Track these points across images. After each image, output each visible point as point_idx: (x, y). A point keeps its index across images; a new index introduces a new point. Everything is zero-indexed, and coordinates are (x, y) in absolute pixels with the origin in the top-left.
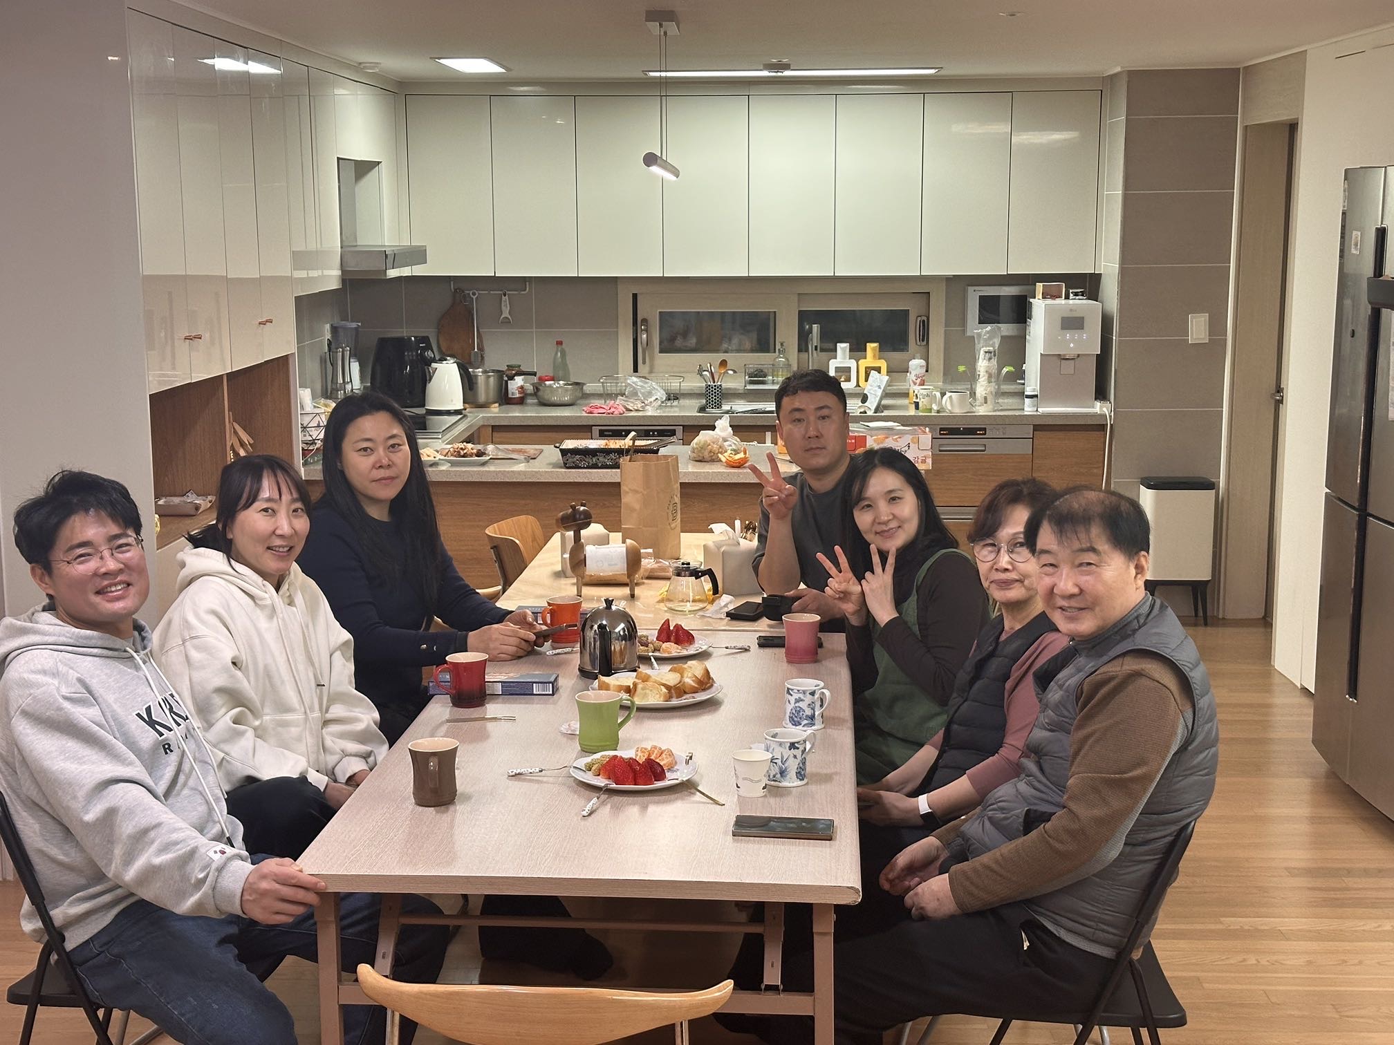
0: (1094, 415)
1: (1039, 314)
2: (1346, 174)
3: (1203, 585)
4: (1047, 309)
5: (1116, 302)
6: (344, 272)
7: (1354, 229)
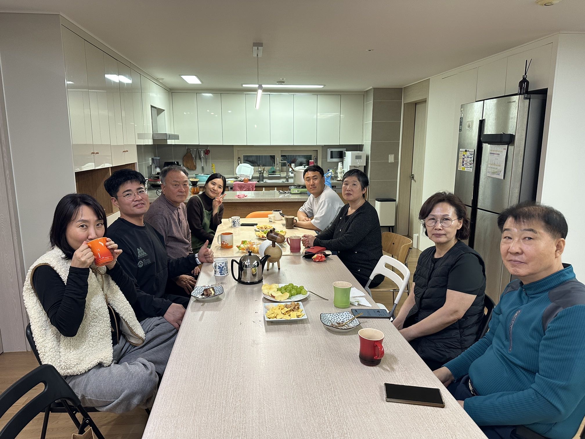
1: (349, 155)
2: (462, 106)
3: (393, 226)
4: (352, 154)
5: (370, 151)
6: (154, 140)
7: (468, 122)
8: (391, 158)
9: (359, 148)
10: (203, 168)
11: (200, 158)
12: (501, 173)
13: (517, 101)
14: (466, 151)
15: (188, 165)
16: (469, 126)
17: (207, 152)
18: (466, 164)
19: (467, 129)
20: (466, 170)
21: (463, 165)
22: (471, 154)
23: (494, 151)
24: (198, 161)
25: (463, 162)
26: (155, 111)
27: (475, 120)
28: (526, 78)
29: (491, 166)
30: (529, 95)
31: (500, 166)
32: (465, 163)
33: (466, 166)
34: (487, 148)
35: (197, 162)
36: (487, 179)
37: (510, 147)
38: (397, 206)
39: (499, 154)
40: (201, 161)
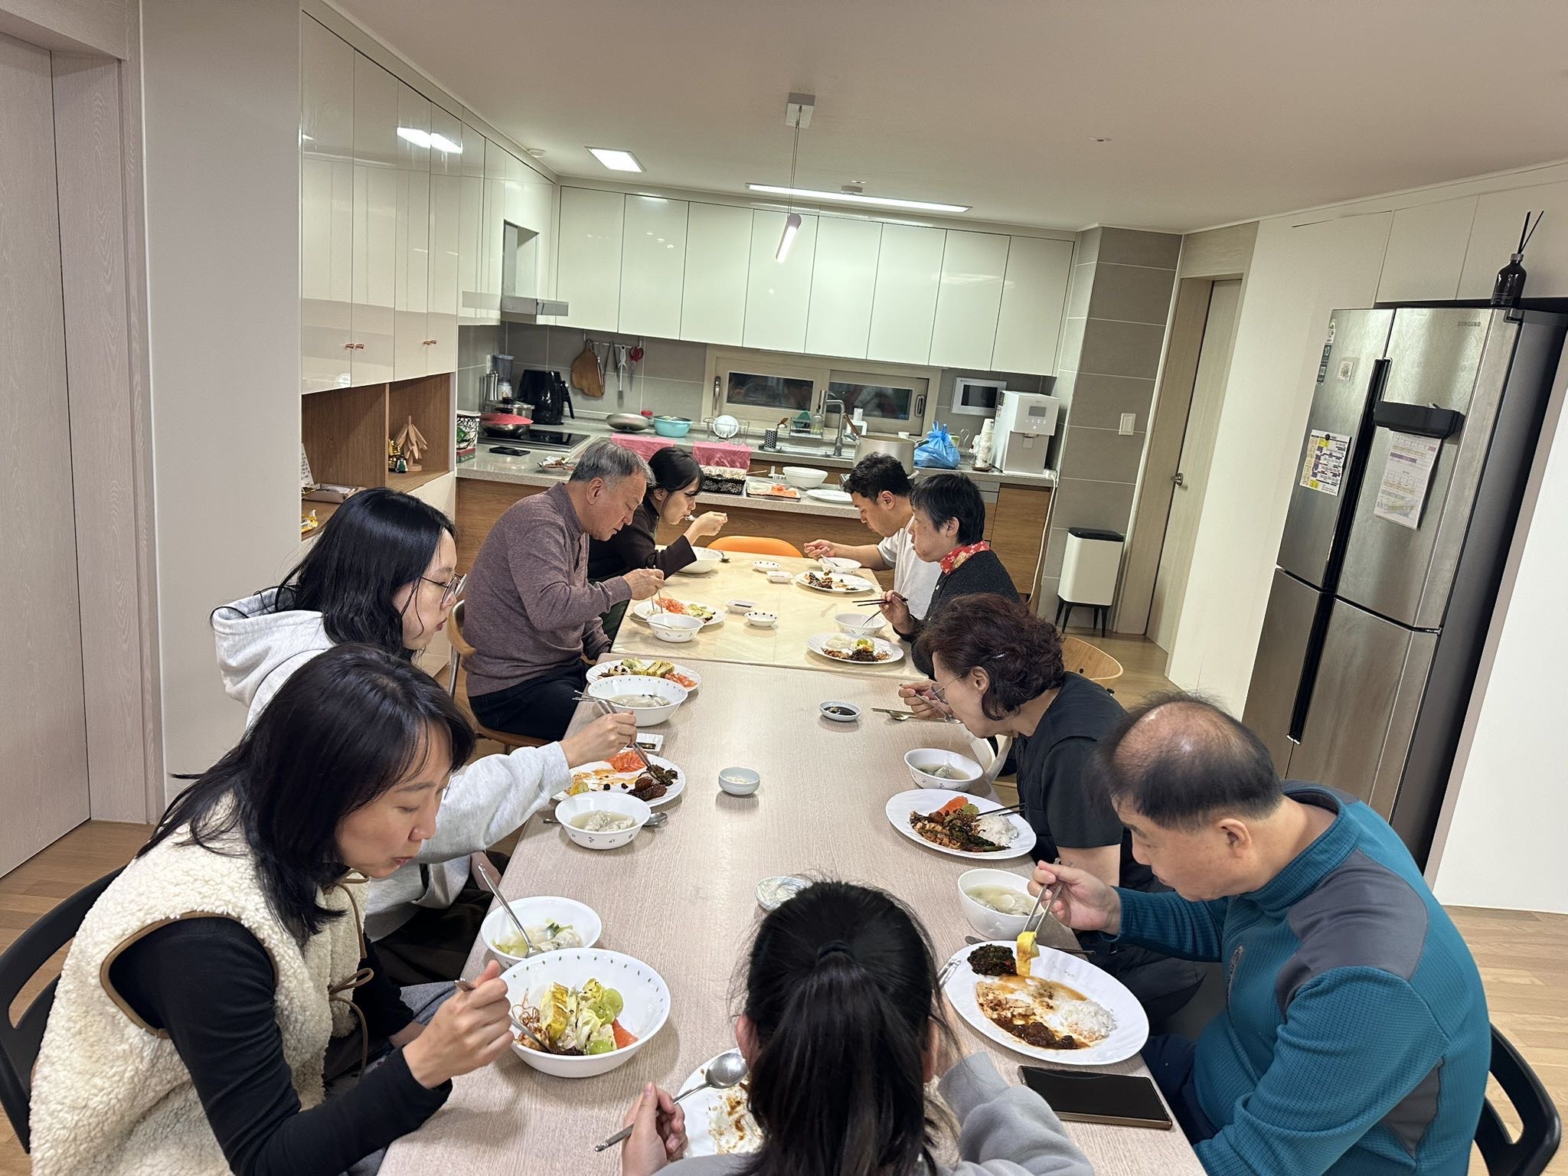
0: (1044, 480)
1: (1012, 402)
2: (1335, 314)
3: (1105, 608)
4: (1020, 399)
5: (1072, 398)
6: (503, 313)
7: (1344, 359)
8: (1126, 424)
9: (1042, 384)
10: (621, 395)
11: (616, 369)
12: (1414, 511)
13: (1485, 324)
14: (1328, 438)
15: (585, 383)
16: (1345, 373)
17: (636, 354)
18: (1323, 472)
19: (1339, 380)
20: (1319, 489)
21: (1314, 475)
22: (1340, 449)
23: (1402, 449)
24: (610, 374)
25: (1316, 466)
26: (513, 234)
27: (1363, 359)
28: (1519, 262)
29: (1388, 489)
30: (1521, 312)
31: (1412, 492)
32: (1320, 469)
33: (1322, 479)
34: (1385, 438)
35: (607, 378)
36: (1373, 522)
37: (1446, 446)
38: (1126, 553)
39: (1414, 461)
40: (618, 376)
